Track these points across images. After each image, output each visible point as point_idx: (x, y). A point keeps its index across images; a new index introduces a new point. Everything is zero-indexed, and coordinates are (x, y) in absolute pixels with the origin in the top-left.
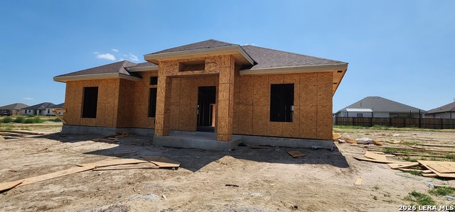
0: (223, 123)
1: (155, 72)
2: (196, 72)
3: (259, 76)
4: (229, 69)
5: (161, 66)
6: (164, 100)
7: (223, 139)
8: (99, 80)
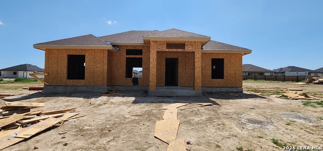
0: (198, 81)
1: (130, 46)
2: (179, 50)
3: (205, 54)
4: (200, 50)
5: (152, 44)
6: (155, 67)
7: (199, 89)
8: (85, 50)
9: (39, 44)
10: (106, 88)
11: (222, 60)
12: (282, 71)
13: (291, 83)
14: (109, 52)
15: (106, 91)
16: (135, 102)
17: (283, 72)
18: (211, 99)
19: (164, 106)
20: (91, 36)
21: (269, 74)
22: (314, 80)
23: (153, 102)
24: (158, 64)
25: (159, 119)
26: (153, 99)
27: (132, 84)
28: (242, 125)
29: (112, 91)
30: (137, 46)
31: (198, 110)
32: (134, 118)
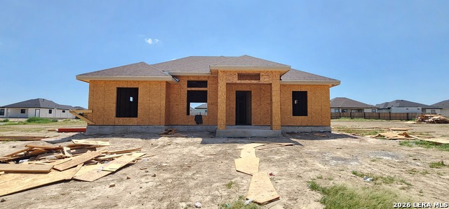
0: (277, 118)
1: (193, 77)
2: (253, 81)
3: (285, 85)
4: (278, 81)
5: (220, 74)
6: (225, 101)
7: (277, 128)
8: (138, 81)
9: (83, 75)
10: (163, 128)
11: (305, 93)
12: (387, 107)
13: (399, 122)
14: (168, 83)
15: (164, 131)
16: (203, 143)
17: (389, 108)
18: (293, 139)
19: (239, 146)
20: (143, 64)
21: (370, 111)
22: (427, 118)
23: (224, 143)
24: (228, 98)
25: (237, 158)
26: (224, 140)
27: (194, 123)
28: (325, 163)
29: (171, 131)
30: (201, 76)
31: (278, 150)
32: (209, 157)
